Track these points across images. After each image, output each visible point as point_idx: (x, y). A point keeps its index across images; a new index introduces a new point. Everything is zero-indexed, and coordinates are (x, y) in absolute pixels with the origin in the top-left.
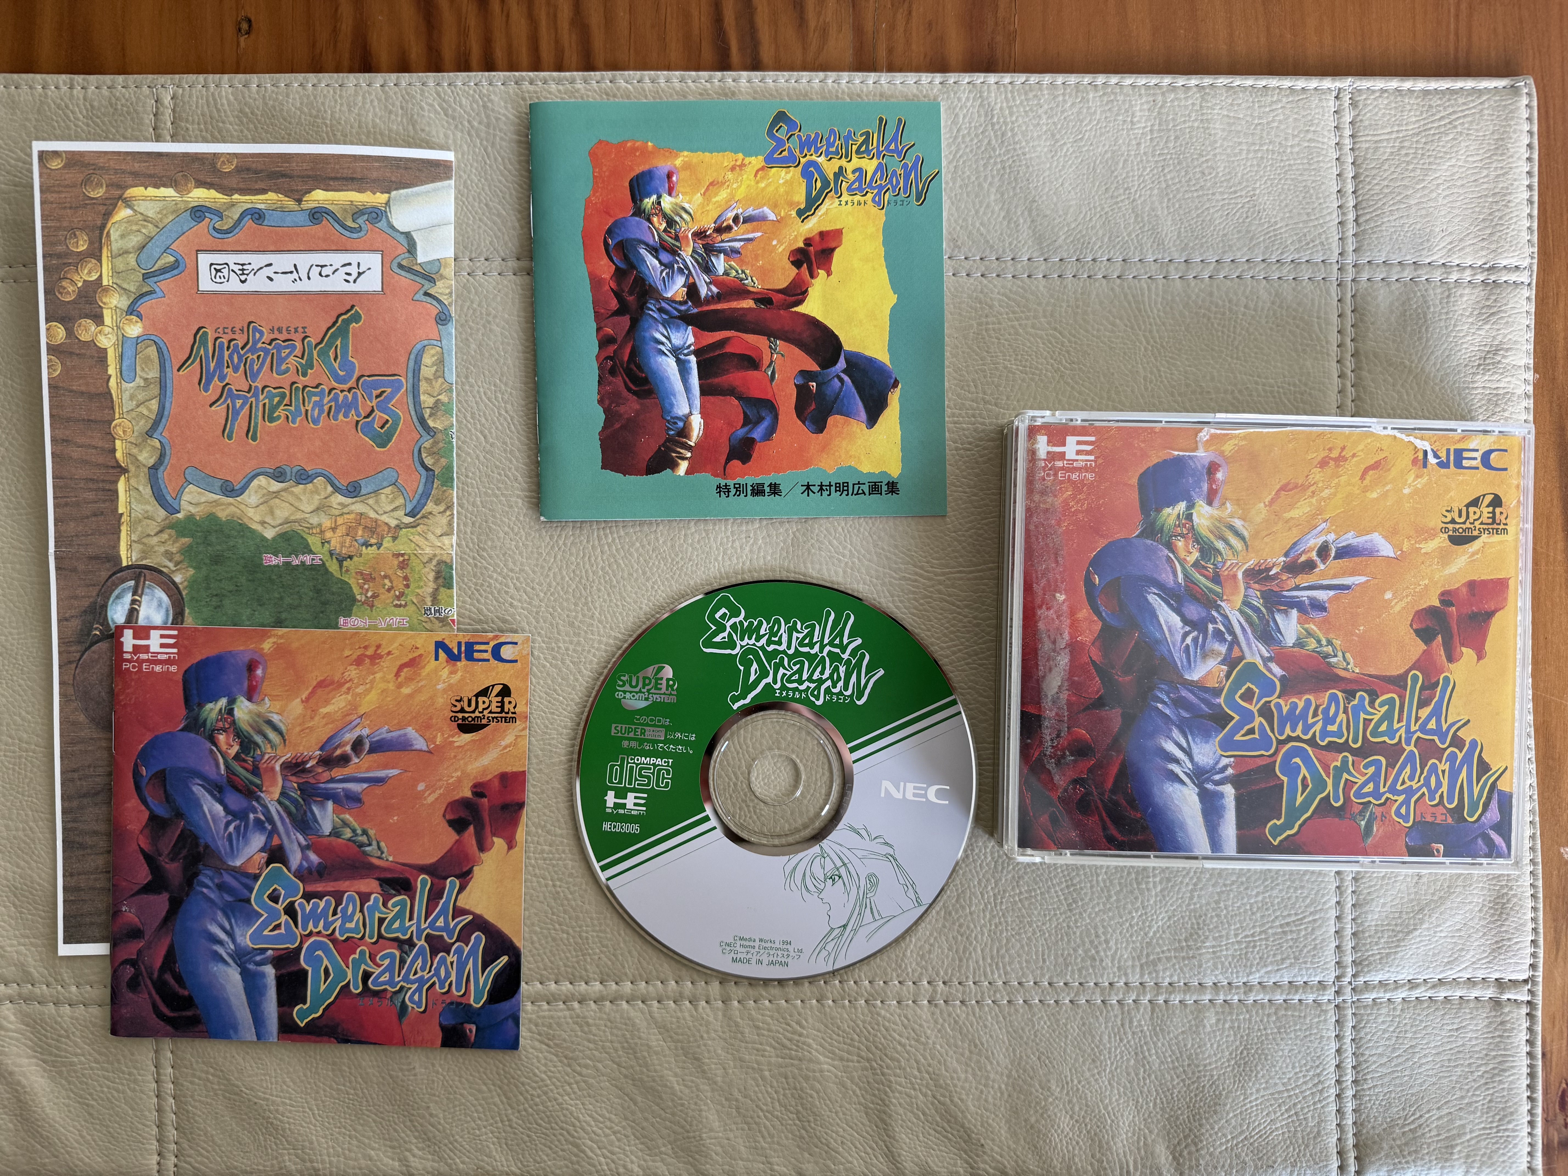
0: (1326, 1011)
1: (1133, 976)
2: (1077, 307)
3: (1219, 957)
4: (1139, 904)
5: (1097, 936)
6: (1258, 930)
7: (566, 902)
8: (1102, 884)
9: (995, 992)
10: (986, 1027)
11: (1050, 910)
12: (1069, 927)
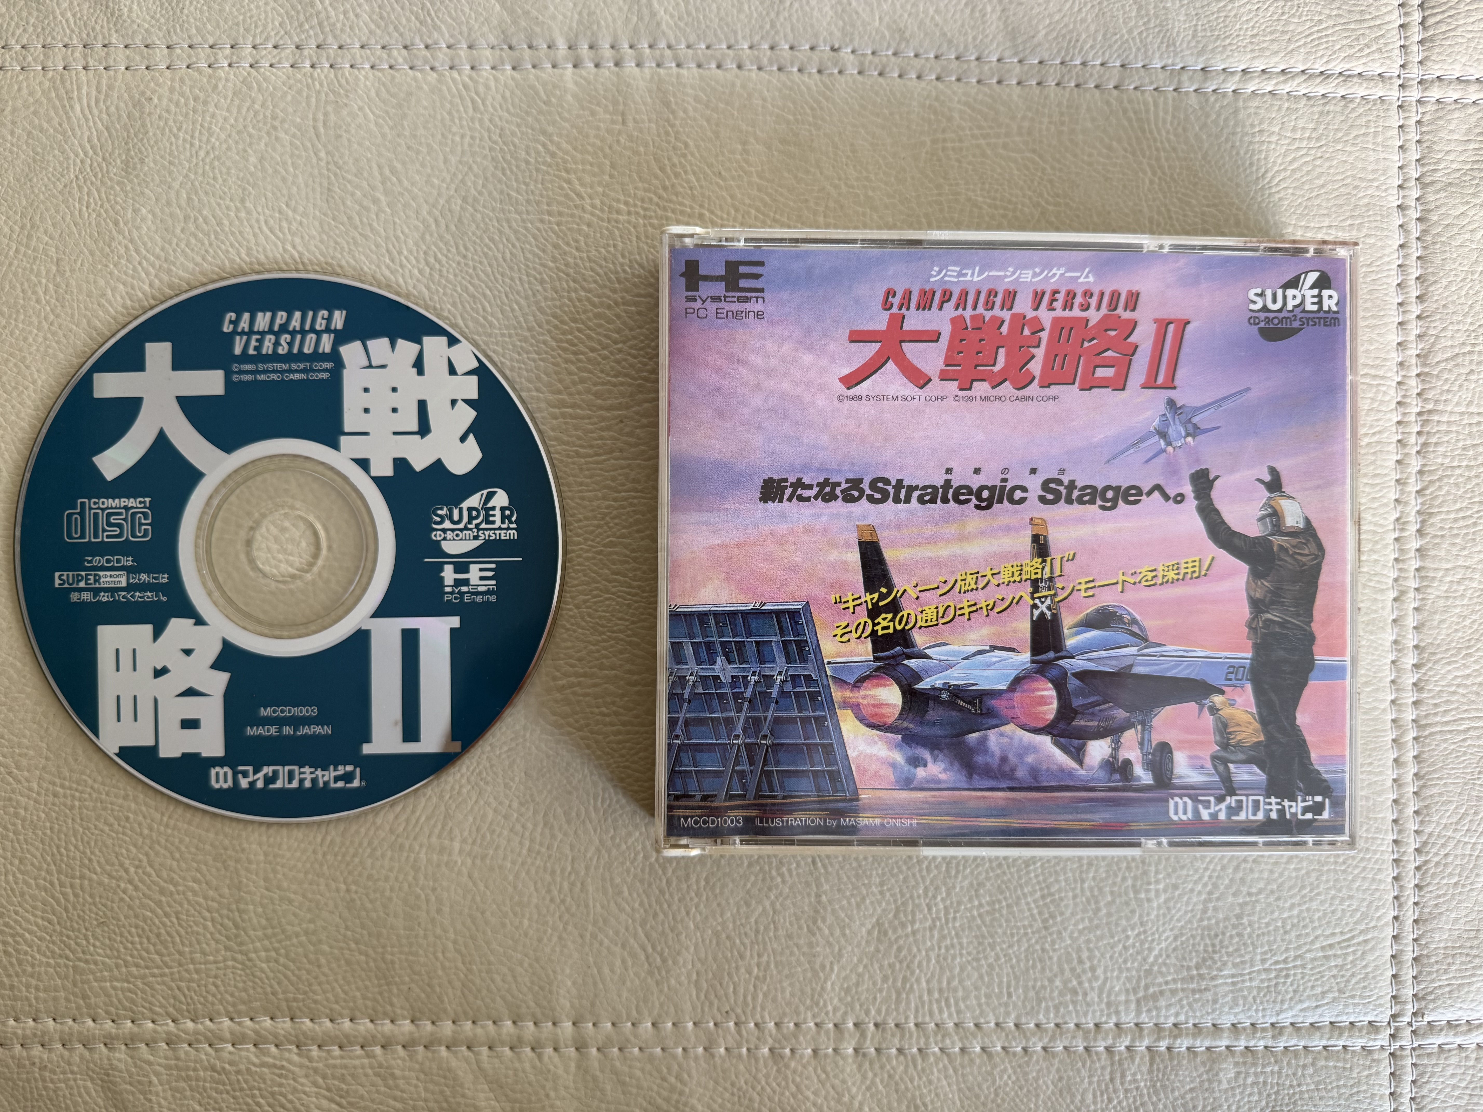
0: (1378, 1061)
1: (1127, 1015)
2: (1063, 123)
3: (1241, 990)
4: (1136, 919)
5: (1081, 962)
6: (1292, 953)
7: (363, 914)
8: (1088, 894)
9: (943, 1037)
10: (930, 1082)
11: (1018, 928)
12: (1043, 950)
